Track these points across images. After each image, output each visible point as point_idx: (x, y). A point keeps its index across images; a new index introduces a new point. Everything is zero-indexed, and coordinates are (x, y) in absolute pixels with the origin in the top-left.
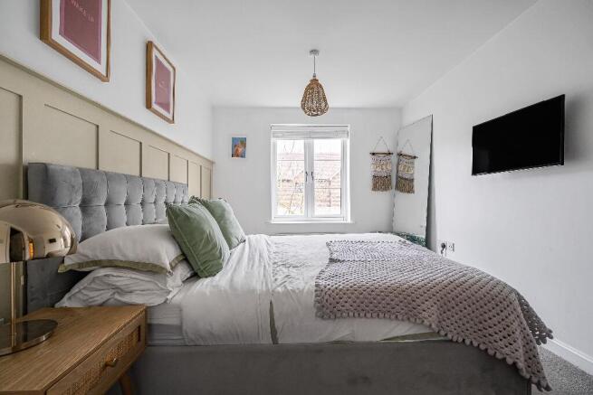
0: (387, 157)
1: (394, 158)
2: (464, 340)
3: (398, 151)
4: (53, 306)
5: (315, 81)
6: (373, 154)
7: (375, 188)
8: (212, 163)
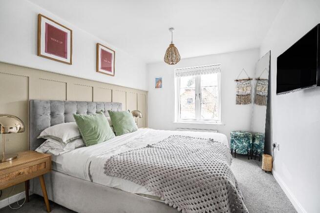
0: (249, 82)
1: (253, 82)
2: (177, 207)
3: (257, 77)
4: (34, 151)
5: (172, 45)
6: (237, 81)
7: (238, 103)
8: (147, 92)
